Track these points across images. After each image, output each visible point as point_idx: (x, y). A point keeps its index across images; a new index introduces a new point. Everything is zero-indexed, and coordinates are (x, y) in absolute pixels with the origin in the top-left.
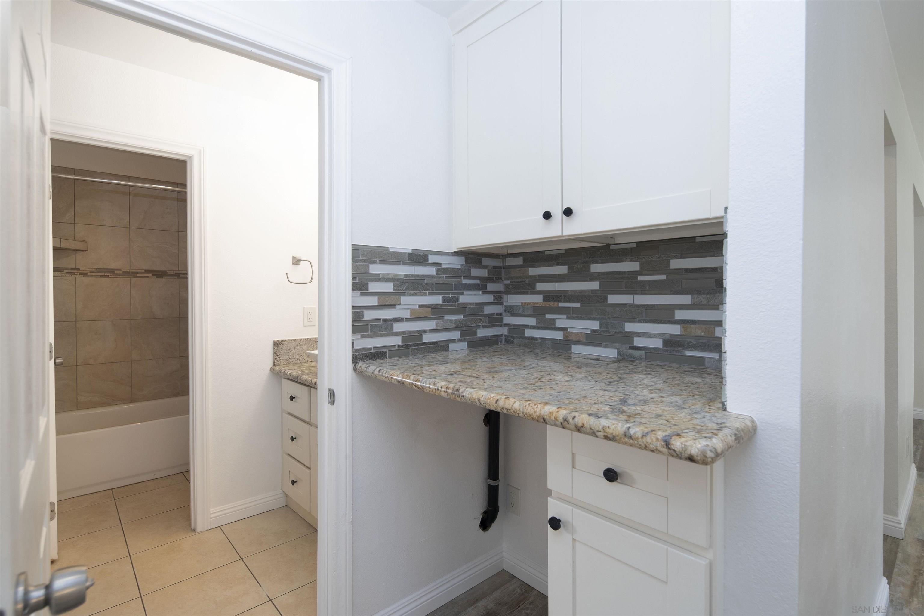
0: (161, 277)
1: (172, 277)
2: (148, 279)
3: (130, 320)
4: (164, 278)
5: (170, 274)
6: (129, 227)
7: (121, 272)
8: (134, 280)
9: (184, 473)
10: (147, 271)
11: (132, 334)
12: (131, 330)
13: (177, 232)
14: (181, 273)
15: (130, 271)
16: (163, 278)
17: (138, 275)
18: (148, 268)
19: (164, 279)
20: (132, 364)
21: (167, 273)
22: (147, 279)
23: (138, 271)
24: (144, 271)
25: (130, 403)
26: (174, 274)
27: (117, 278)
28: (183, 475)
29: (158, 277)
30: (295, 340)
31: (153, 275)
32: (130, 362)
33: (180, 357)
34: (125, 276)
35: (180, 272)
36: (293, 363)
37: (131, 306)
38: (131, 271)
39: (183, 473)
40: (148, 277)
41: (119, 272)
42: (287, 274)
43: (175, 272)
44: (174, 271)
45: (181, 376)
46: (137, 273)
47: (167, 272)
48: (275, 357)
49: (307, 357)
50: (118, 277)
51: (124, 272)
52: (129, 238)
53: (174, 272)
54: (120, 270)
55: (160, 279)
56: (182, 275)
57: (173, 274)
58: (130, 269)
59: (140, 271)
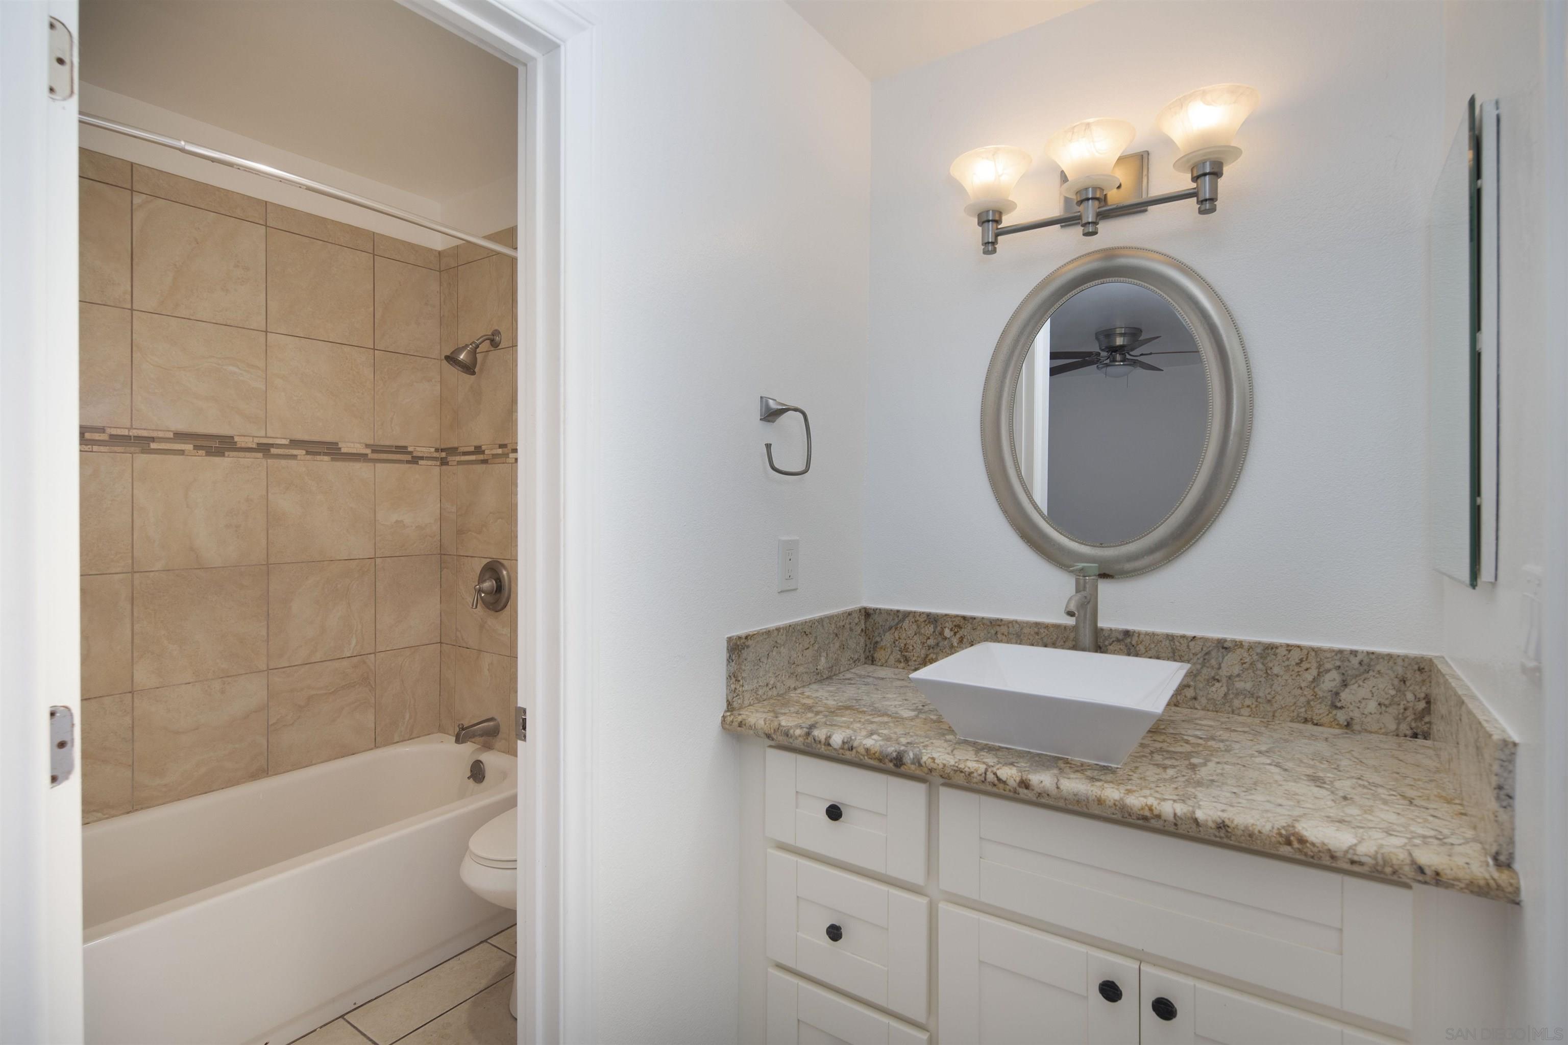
0: (220, 453)
1: (248, 454)
2: (184, 457)
3: (130, 575)
4: (228, 456)
5: (243, 445)
6: (129, 307)
7: (103, 437)
8: (142, 459)
9: (345, 1017)
10: (180, 436)
11: (135, 614)
12: (132, 604)
13: (265, 333)
14: (272, 445)
15: (131, 434)
16: (224, 456)
17: (153, 446)
18: (182, 427)
19: (226, 459)
20: (135, 700)
21: (236, 442)
22: (179, 458)
23: (154, 434)
24: (171, 435)
25: (128, 813)
26: (254, 446)
27: (92, 452)
28: (345, 1023)
29: (212, 452)
30: (769, 631)
31: (196, 447)
32: (130, 695)
33: (269, 669)
34: (116, 449)
35: (270, 441)
36: (765, 697)
37: (133, 535)
38: (134, 433)
39: (342, 1017)
40: (182, 452)
41: (97, 436)
42: (768, 446)
43: (257, 440)
44: (253, 437)
45: (270, 723)
46: (153, 439)
47: (236, 439)
48: (733, 687)
49: (789, 677)
50: (95, 448)
51: (112, 436)
52: (130, 340)
53: (253, 441)
54: (102, 430)
55: (217, 460)
56: (274, 451)
57: (250, 446)
58: (129, 429)
59: (161, 434)
